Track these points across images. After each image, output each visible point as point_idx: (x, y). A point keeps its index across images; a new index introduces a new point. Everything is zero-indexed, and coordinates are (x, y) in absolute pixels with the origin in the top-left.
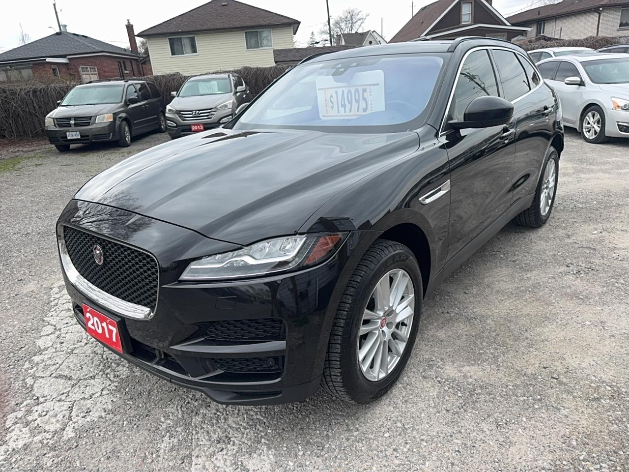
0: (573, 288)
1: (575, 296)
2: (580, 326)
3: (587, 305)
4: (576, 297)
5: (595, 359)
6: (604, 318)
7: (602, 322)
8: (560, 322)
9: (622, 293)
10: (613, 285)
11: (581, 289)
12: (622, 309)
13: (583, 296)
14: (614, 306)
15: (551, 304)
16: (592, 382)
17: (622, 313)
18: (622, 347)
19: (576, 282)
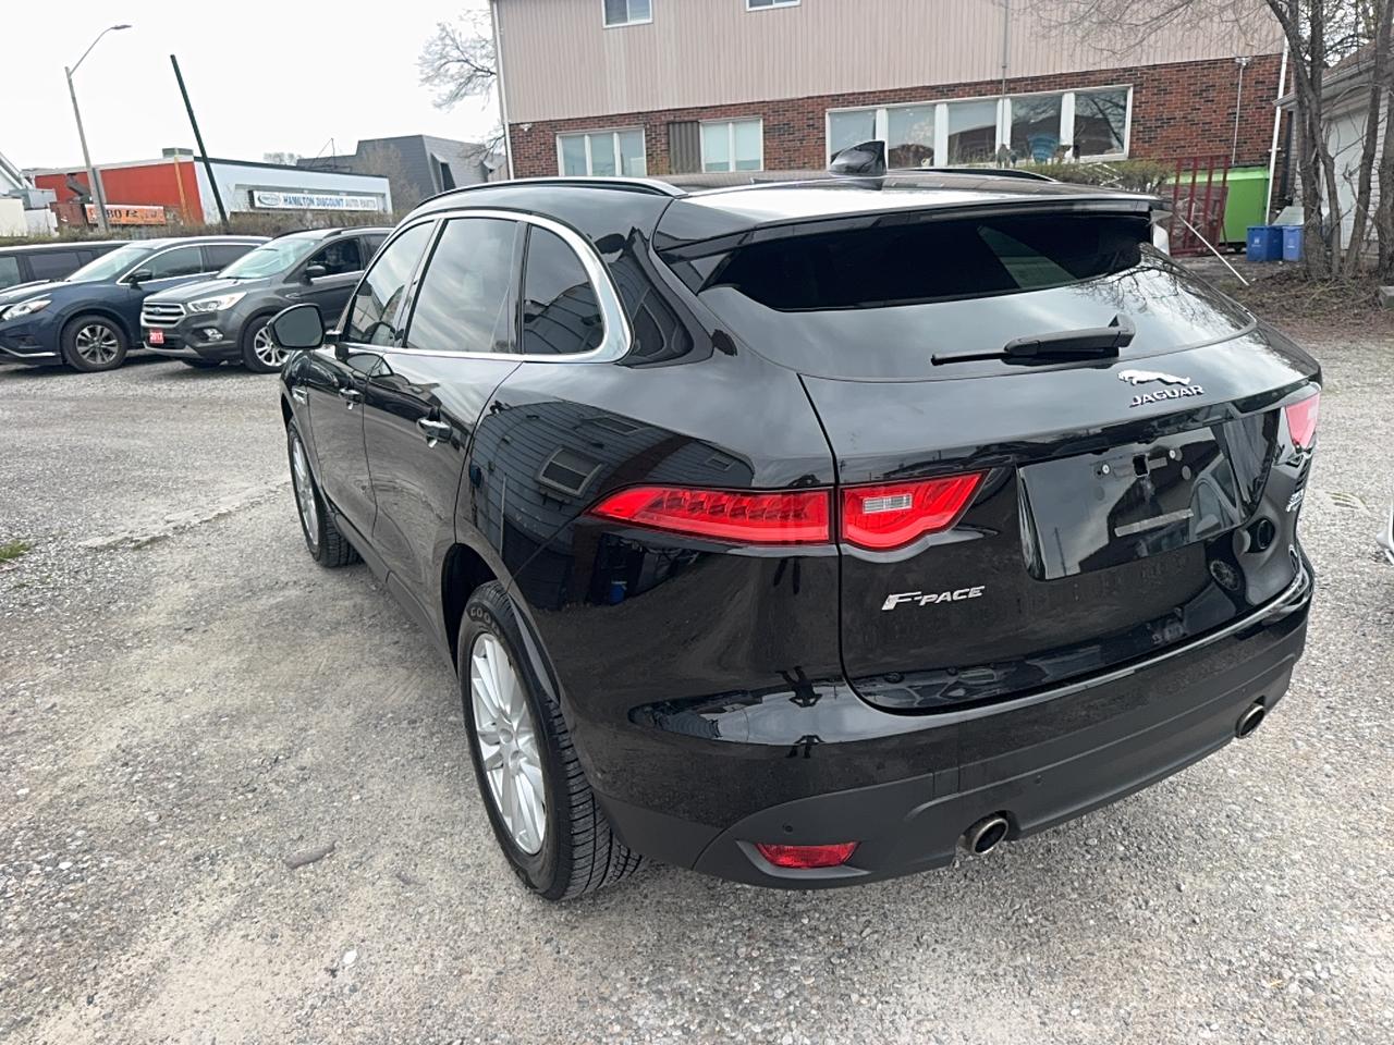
0: (250, 729)
1: (237, 718)
2: (198, 682)
3: (208, 713)
4: (233, 716)
5: (156, 662)
6: (170, 708)
7: (170, 701)
8: (228, 674)
9: (159, 759)
10: (184, 769)
11: (236, 733)
12: (148, 733)
13: (224, 723)
14: (162, 732)
15: (263, 688)
16: (149, 642)
17: (145, 728)
18: (130, 686)
19: (256, 743)
